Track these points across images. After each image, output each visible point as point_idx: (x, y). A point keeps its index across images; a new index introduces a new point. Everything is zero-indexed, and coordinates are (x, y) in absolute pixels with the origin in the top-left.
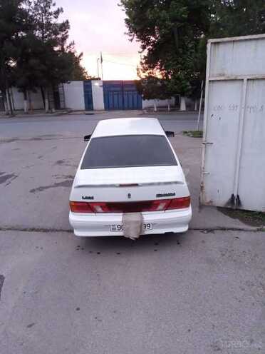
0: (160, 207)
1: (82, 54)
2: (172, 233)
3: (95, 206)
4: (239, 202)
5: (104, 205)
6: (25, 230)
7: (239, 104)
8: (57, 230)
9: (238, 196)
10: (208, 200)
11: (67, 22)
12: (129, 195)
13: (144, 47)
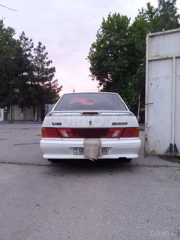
0: (115, 134)
1: (62, 87)
2: (125, 158)
3: (62, 131)
4: (176, 150)
5: (70, 130)
6: (4, 163)
7: (171, 75)
8: (29, 164)
9: (175, 145)
10: (152, 149)
11: (54, 68)
12: (90, 122)
13: (101, 84)
